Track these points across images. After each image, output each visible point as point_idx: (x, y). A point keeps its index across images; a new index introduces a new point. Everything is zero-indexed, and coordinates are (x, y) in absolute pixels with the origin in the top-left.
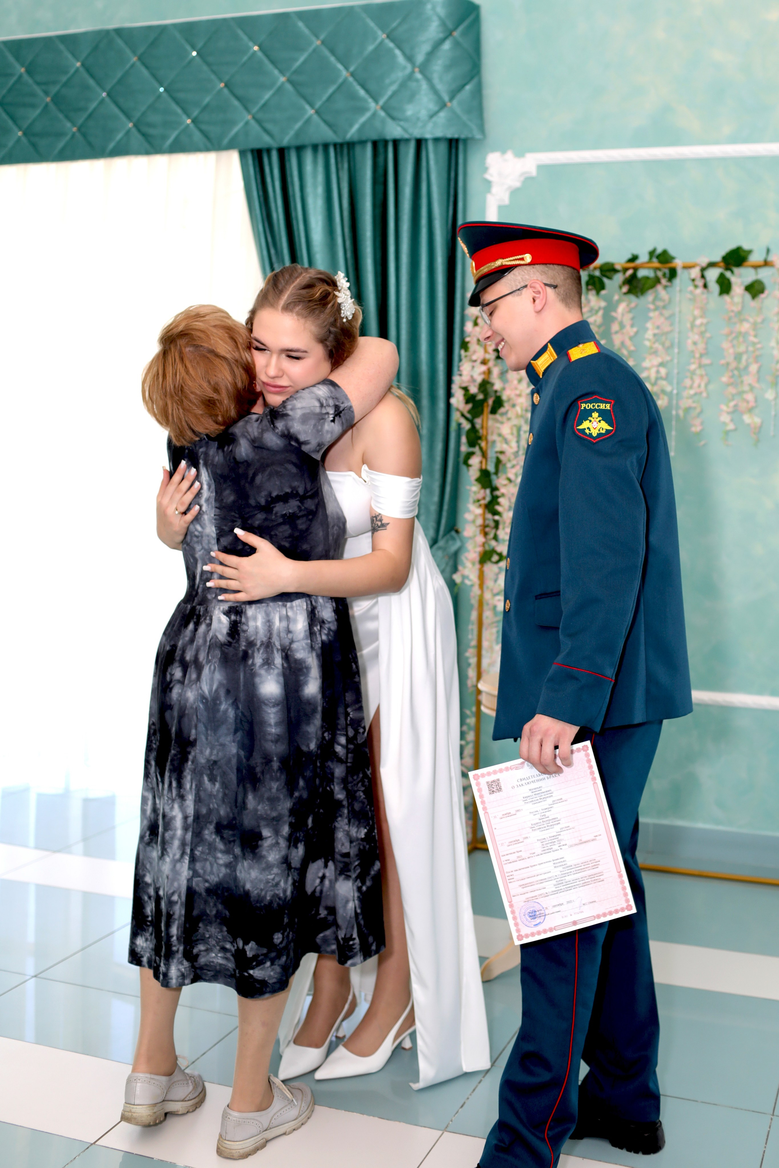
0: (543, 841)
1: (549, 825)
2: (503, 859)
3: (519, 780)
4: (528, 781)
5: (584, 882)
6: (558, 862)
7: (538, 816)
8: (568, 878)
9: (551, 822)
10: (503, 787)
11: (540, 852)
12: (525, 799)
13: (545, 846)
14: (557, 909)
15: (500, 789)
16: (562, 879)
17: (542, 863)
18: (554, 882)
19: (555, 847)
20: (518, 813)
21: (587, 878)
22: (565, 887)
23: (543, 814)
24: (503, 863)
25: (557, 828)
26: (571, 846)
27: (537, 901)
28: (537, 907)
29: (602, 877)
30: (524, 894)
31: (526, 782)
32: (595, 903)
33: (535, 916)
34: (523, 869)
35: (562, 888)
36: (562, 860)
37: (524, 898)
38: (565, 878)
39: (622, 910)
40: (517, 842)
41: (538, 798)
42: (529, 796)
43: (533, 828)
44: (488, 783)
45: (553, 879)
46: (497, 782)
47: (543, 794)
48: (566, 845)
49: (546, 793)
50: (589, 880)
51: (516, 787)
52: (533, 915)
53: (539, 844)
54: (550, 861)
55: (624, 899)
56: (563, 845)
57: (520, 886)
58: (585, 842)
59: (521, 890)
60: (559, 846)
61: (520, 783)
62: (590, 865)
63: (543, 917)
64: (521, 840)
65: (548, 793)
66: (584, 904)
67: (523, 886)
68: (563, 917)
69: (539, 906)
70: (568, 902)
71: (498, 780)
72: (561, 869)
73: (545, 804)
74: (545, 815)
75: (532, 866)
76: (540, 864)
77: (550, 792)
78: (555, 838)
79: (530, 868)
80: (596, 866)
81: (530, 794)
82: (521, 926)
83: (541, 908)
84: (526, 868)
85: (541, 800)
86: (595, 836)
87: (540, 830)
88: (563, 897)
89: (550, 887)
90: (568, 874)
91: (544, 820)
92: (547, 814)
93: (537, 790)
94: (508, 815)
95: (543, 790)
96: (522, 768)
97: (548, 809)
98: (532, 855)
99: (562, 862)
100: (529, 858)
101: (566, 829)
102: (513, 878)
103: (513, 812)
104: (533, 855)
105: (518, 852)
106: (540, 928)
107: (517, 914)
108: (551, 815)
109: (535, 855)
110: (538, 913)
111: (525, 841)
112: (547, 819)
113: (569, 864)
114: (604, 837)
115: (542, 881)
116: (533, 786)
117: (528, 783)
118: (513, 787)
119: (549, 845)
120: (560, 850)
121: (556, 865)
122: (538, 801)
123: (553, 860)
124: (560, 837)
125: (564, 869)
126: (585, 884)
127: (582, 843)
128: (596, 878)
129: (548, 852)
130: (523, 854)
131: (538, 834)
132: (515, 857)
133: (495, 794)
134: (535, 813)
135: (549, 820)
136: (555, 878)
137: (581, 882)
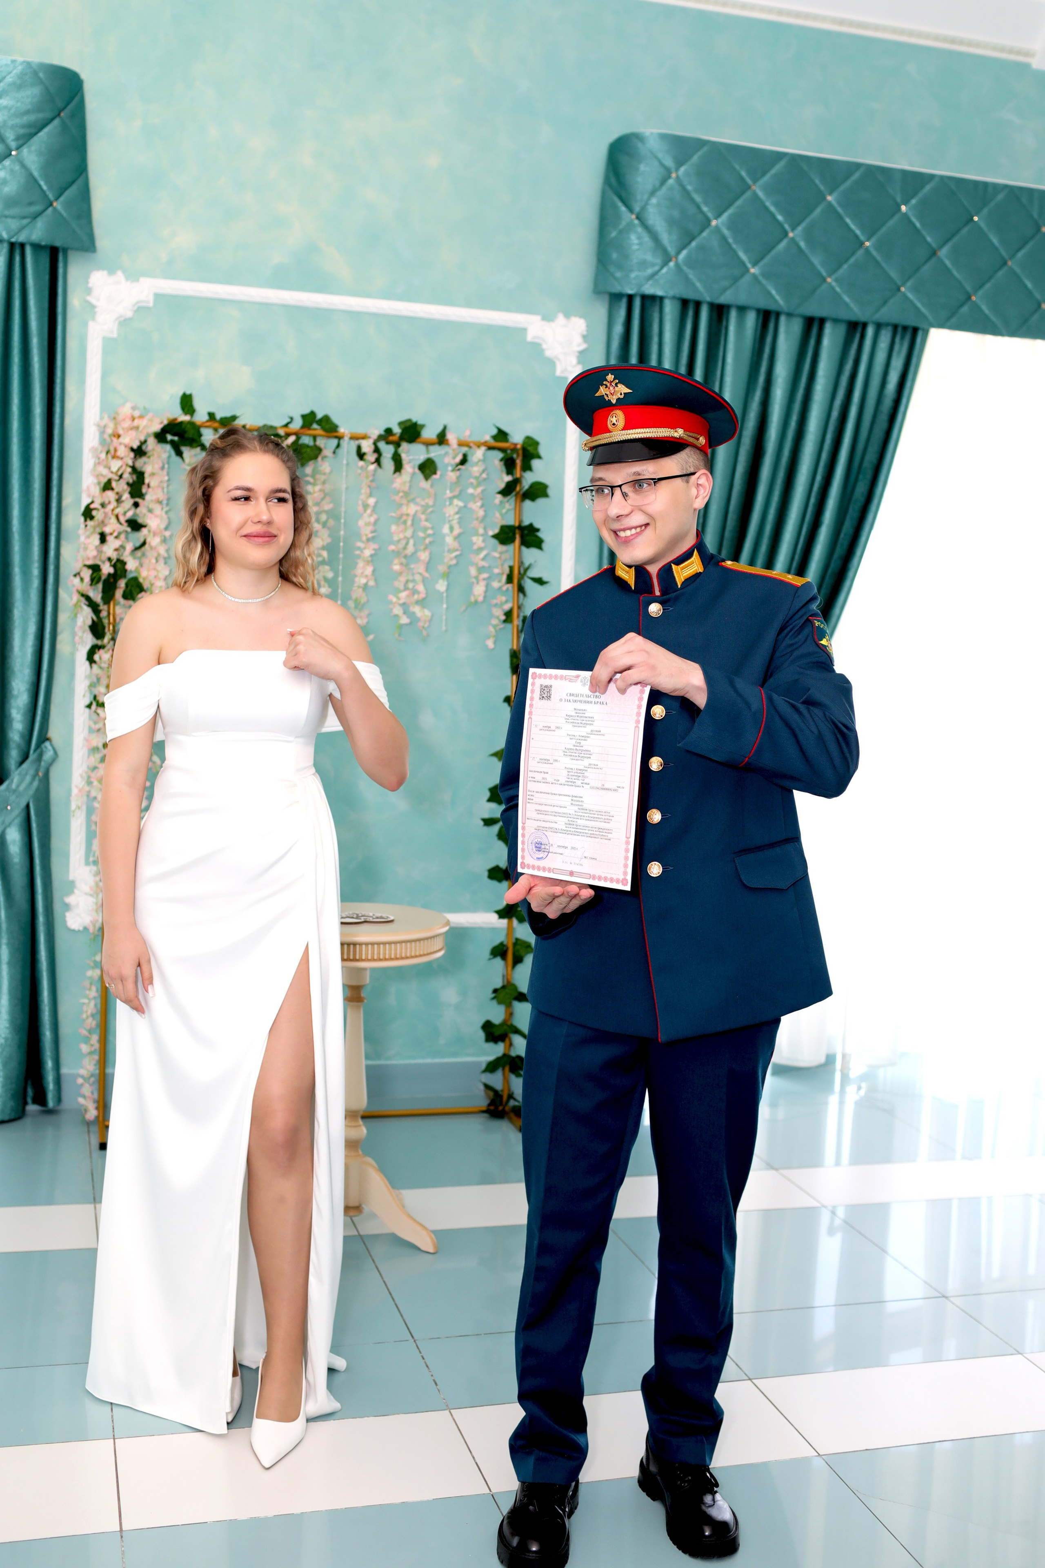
0: (570, 770)
1: (581, 755)
3: (568, 695)
4: (578, 698)
5: (592, 832)
6: (576, 800)
7: (573, 742)
8: (580, 822)
9: (583, 752)
10: (552, 696)
11: (563, 782)
12: (567, 718)
13: (570, 777)
14: (560, 850)
15: (549, 698)
16: (574, 820)
17: (562, 795)
18: (566, 820)
19: (578, 783)
20: (557, 730)
21: (597, 830)
22: (574, 830)
23: (578, 741)
24: (528, 779)
25: (586, 762)
26: (592, 788)
27: (546, 833)
28: (544, 841)
29: (610, 836)
30: (538, 820)
31: (575, 698)
32: (594, 861)
33: (540, 848)
34: (544, 793)
35: (572, 830)
36: (580, 799)
37: (537, 825)
38: (577, 820)
39: (618, 881)
40: (547, 761)
41: (580, 721)
42: (572, 716)
43: (567, 752)
44: (542, 686)
45: (566, 815)
46: (549, 687)
47: (585, 719)
48: (589, 784)
49: (588, 719)
50: (598, 833)
51: (563, 700)
53: (565, 773)
54: (569, 796)
56: (586, 784)
57: (536, 810)
58: (607, 789)
59: (536, 815)
60: (582, 783)
61: (569, 698)
62: (604, 817)
63: (546, 854)
64: (551, 761)
65: (590, 719)
66: (585, 857)
67: (539, 812)
68: (563, 862)
69: (546, 839)
70: (573, 848)
71: (551, 686)
72: (576, 808)
73: (583, 731)
74: (580, 743)
75: (552, 794)
76: (560, 795)
77: (592, 719)
78: (580, 772)
79: (550, 795)
80: (608, 821)
81: (573, 713)
83: (547, 843)
84: (547, 793)
85: (582, 725)
86: (618, 787)
87: (571, 757)
88: (570, 840)
89: (561, 823)
90: (581, 817)
91: (578, 748)
92: (583, 743)
93: (581, 712)
94: (548, 728)
95: (587, 714)
97: (585, 738)
98: (555, 782)
99: (579, 801)
100: (552, 783)
101: (594, 767)
102: (533, 799)
103: (553, 727)
104: (557, 782)
105: (545, 773)
106: (541, 863)
107: (526, 839)
108: (586, 745)
109: (559, 782)
110: (543, 847)
111: (555, 763)
112: (581, 748)
113: (585, 806)
114: (626, 791)
115: (556, 814)
116: (579, 705)
117: (575, 701)
118: (561, 700)
119: (573, 777)
120: (581, 788)
121: (574, 803)
122: (578, 725)
123: (572, 796)
124: (586, 774)
125: (579, 811)
126: (591, 836)
127: (603, 788)
128: (604, 834)
129: (570, 785)
130: (550, 779)
131: (566, 762)
132: (539, 777)
133: (544, 702)
134: (572, 737)
135: (582, 750)
136: (569, 816)
137: (590, 832)
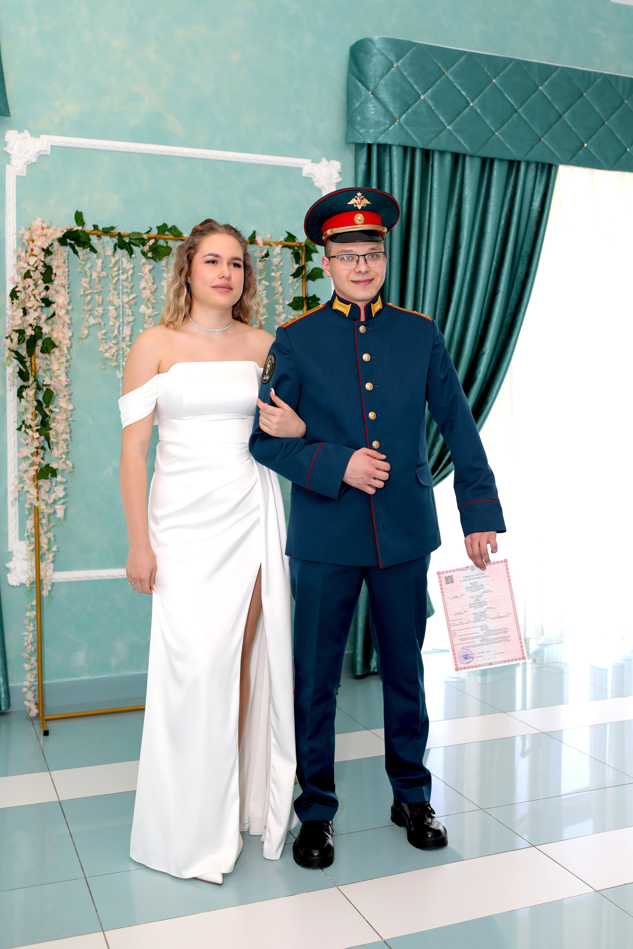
0: (476, 614)
1: (480, 605)
2: (451, 623)
3: (464, 577)
4: (470, 578)
5: (498, 640)
6: (484, 628)
7: (474, 599)
8: (488, 637)
9: (481, 603)
10: (454, 581)
11: (473, 621)
12: (467, 589)
13: (476, 617)
14: (480, 655)
15: (452, 582)
16: (485, 637)
17: (474, 627)
18: (480, 639)
19: (483, 618)
20: (462, 597)
21: (500, 638)
22: (486, 642)
23: (477, 598)
24: (451, 625)
25: (485, 607)
26: (492, 619)
27: (469, 649)
28: (469, 653)
29: (509, 639)
30: (462, 644)
31: (468, 578)
32: (504, 654)
33: (467, 657)
34: (462, 629)
35: (485, 642)
36: (486, 626)
37: (461, 646)
39: (520, 659)
40: (460, 613)
41: (475, 589)
43: (470, 606)
44: (445, 577)
45: (479, 637)
47: (478, 587)
49: (480, 586)
50: (502, 640)
51: (462, 581)
52: (466, 657)
53: (473, 616)
54: (479, 627)
55: (521, 652)
56: (488, 618)
57: (460, 639)
59: (460, 642)
60: (485, 618)
61: (465, 579)
63: (472, 659)
64: (462, 613)
65: (481, 586)
66: (497, 654)
67: (462, 640)
68: (483, 660)
69: (470, 652)
70: (487, 651)
71: (452, 576)
72: (485, 631)
73: (478, 593)
74: (478, 599)
75: (467, 629)
76: (472, 628)
77: (482, 586)
78: (483, 613)
80: (506, 632)
81: (470, 586)
82: (458, 663)
83: (471, 654)
84: (464, 629)
85: (477, 590)
86: (507, 614)
87: (475, 607)
88: (485, 648)
89: (477, 641)
90: (489, 635)
91: (477, 602)
92: (480, 599)
93: (475, 584)
94: (456, 597)
95: (478, 584)
96: (467, 570)
97: (480, 596)
98: (468, 622)
101: (490, 608)
103: (459, 596)
104: (469, 622)
105: (460, 619)
106: (470, 665)
107: (456, 656)
108: (482, 599)
110: (469, 656)
111: (465, 613)
112: (479, 601)
113: (490, 629)
114: (513, 615)
115: (473, 638)
116: (472, 581)
117: (470, 579)
119: (479, 617)
120: (485, 621)
121: (482, 629)
122: (474, 591)
123: (481, 626)
124: (486, 613)
125: (487, 632)
126: (499, 642)
127: (499, 617)
128: (506, 639)
129: (478, 621)
130: (463, 621)
131: (473, 610)
132: (457, 622)
133: (450, 585)
134: (472, 597)
135: (481, 602)
136: (481, 636)
137: (496, 640)
